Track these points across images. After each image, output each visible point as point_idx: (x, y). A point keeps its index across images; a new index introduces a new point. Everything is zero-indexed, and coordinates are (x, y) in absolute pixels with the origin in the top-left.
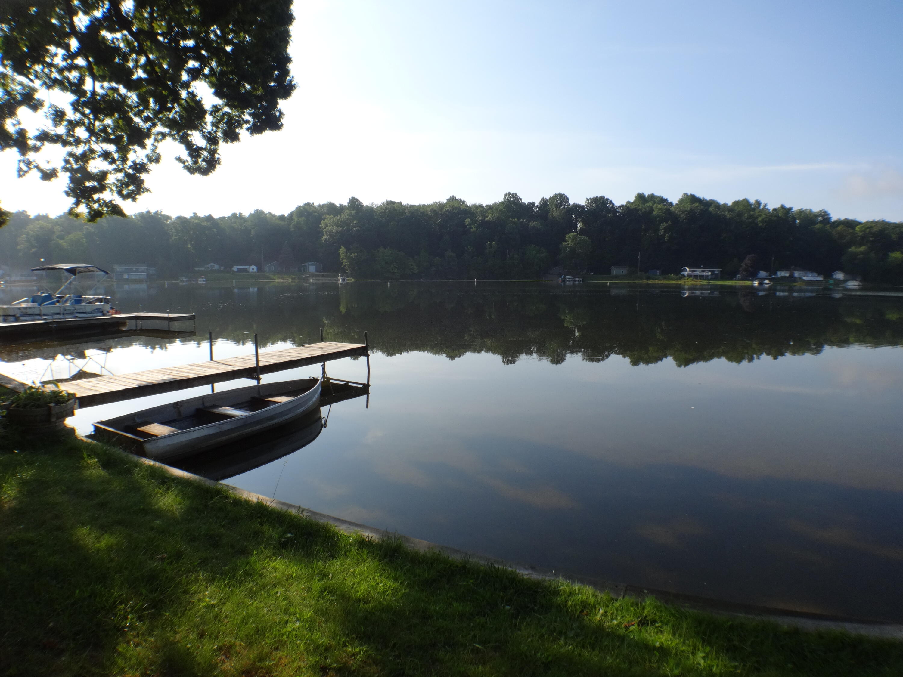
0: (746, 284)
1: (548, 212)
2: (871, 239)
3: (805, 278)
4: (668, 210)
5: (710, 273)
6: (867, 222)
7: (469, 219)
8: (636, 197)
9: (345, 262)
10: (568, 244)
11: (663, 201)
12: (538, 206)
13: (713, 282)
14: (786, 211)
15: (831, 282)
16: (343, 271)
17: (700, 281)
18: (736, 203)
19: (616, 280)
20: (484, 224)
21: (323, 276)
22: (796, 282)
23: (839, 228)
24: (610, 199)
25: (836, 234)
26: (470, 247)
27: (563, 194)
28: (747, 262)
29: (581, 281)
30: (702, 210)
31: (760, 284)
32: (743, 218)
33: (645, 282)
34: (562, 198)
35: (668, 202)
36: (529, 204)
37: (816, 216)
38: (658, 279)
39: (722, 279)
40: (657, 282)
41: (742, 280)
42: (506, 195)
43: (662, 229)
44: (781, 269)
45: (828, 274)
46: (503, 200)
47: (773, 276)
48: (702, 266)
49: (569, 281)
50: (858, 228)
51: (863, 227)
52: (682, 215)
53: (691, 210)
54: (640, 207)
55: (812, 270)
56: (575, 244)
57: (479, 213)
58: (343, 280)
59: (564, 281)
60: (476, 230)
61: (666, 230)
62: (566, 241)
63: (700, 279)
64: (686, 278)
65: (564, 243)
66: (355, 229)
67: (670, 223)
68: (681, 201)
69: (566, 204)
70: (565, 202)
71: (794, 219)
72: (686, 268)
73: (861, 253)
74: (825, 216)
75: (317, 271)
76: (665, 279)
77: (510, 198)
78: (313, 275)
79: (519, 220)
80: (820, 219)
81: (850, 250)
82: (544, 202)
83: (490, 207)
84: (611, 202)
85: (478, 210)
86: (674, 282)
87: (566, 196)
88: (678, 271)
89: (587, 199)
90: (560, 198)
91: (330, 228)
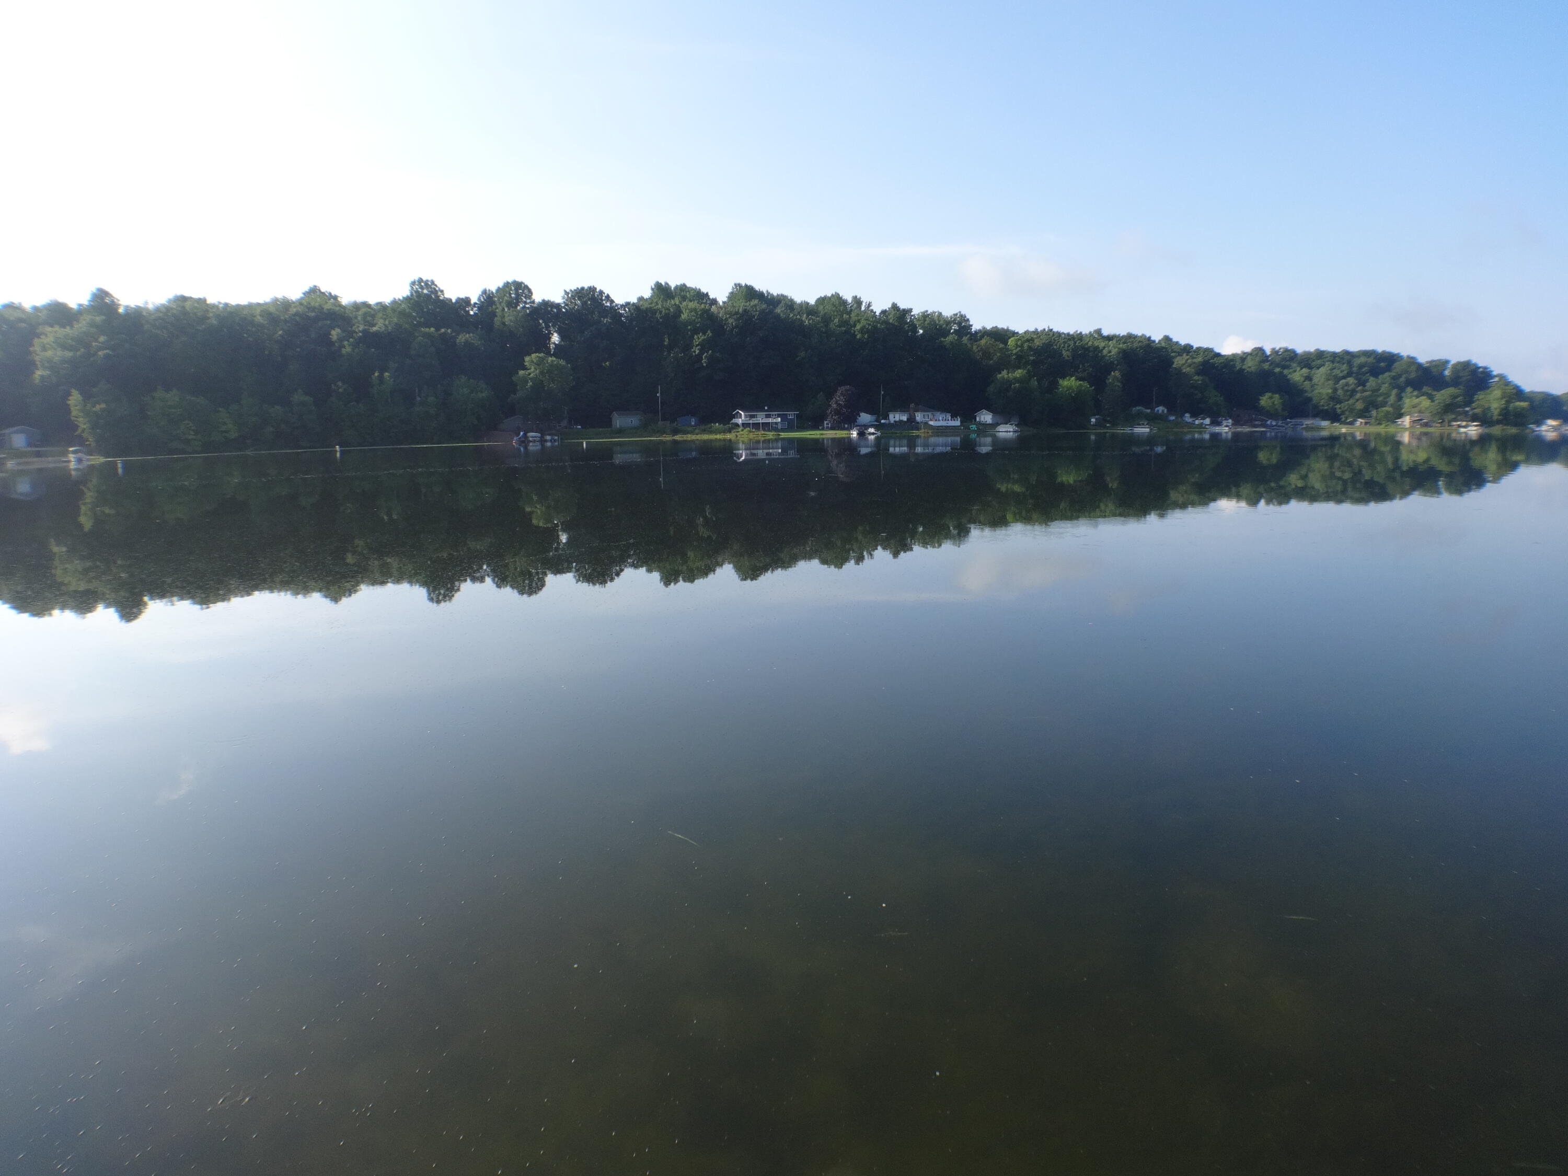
0: (838, 436)
1: (494, 314)
2: (1032, 358)
3: (931, 423)
4: (707, 312)
5: (779, 419)
6: (1027, 332)
7: (338, 330)
8: (652, 289)
9: (83, 424)
10: (530, 374)
11: (701, 296)
12: (475, 303)
13: (784, 435)
14: (900, 314)
15: (974, 427)
16: (80, 441)
17: (763, 432)
18: (822, 301)
19: (618, 438)
20: (370, 339)
21: (38, 454)
22: (918, 430)
23: (983, 342)
24: (606, 292)
25: (978, 351)
26: (340, 384)
27: (522, 283)
28: (839, 398)
29: (555, 440)
30: (762, 312)
31: (861, 434)
32: (832, 326)
33: (668, 438)
34: (519, 290)
35: (709, 298)
36: (459, 300)
37: (948, 322)
38: (692, 433)
39: (801, 428)
40: (690, 437)
41: (833, 428)
42: (413, 283)
43: (697, 345)
44: (895, 409)
45: (968, 416)
46: (409, 294)
47: (883, 421)
48: (766, 408)
49: (534, 441)
50: (1011, 342)
51: (1019, 340)
52: (730, 321)
53: (745, 311)
54: (660, 306)
55: (944, 410)
56: (542, 373)
57: (359, 318)
58: (80, 461)
59: (524, 442)
60: (353, 350)
61: (703, 347)
62: (525, 368)
63: (764, 430)
64: (740, 429)
65: (521, 373)
66: (100, 353)
67: (709, 333)
68: (732, 296)
69: (528, 301)
70: (525, 297)
71: (914, 328)
72: (740, 412)
73: (1017, 380)
74: (962, 323)
75: (30, 444)
76: (704, 431)
77: (422, 288)
78: (18, 454)
79: (437, 330)
80: (955, 327)
81: (999, 376)
82: (488, 299)
83: (382, 307)
84: (608, 297)
85: (360, 313)
86: (718, 436)
87: (526, 287)
88: (726, 418)
89: (565, 291)
90: (516, 290)
91: (49, 353)
